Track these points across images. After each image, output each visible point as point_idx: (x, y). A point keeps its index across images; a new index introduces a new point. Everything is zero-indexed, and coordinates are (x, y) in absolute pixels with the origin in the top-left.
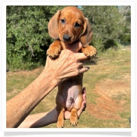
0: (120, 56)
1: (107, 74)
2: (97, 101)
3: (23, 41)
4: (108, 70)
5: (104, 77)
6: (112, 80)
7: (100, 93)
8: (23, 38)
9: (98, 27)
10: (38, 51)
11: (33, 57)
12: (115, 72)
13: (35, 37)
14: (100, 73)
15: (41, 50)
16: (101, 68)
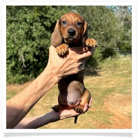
0: (122, 67)
1: (114, 88)
2: (111, 121)
3: (13, 48)
4: (113, 82)
5: (111, 91)
6: (122, 95)
7: (112, 110)
8: (13, 46)
9: (94, 34)
10: (32, 60)
11: (24, 68)
12: (122, 85)
13: (27, 44)
14: (104, 86)
15: (35, 60)
16: (104, 81)
